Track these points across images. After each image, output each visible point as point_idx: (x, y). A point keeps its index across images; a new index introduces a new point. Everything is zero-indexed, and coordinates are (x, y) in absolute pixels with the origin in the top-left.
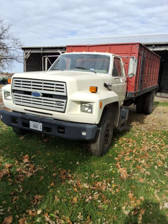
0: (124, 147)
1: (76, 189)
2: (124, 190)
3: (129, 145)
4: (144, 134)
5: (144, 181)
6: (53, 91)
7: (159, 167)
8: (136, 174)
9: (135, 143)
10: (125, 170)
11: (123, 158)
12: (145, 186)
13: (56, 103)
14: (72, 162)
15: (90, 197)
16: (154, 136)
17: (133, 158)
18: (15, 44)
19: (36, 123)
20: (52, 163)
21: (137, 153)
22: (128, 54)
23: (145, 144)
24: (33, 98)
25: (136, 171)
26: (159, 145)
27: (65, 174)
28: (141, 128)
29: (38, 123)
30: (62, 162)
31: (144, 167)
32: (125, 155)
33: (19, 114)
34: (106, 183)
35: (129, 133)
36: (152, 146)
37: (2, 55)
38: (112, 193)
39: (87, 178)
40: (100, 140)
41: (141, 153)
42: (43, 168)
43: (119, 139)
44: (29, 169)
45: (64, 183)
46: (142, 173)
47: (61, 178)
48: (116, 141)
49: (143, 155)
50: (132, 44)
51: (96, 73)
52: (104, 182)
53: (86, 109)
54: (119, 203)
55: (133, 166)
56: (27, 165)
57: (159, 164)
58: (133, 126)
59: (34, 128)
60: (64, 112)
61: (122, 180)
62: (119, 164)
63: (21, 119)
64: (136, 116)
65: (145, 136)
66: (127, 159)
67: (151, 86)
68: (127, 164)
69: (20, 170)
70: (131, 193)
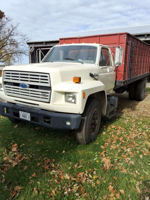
0: (112, 135)
1: (56, 181)
2: (105, 182)
3: (117, 132)
4: (133, 120)
5: (127, 172)
6: (39, 82)
7: (144, 156)
8: (120, 164)
9: (123, 131)
10: (108, 160)
11: (109, 147)
12: (128, 178)
13: (41, 94)
14: (58, 151)
15: (69, 190)
16: (143, 122)
17: (119, 146)
18: (23, 40)
19: (24, 113)
20: (38, 151)
21: (124, 141)
22: (117, 44)
23: (133, 131)
24: (21, 89)
25: (120, 160)
26: (147, 133)
27: (49, 163)
28: (132, 114)
29: (27, 113)
30: (48, 151)
31: (129, 156)
32: (112, 144)
33: (10, 105)
34: (87, 173)
35: (119, 120)
36: (140, 134)
37: (13, 50)
38: (92, 185)
39: (70, 168)
40: (85, 129)
41: (127, 141)
42: (29, 157)
43: (108, 127)
44: (15, 158)
45: (46, 173)
46: (126, 163)
47: (44, 169)
48: (105, 129)
49: (130, 143)
50: (120, 34)
51: (83, 64)
52: (86, 173)
53: (70, 99)
54: (97, 197)
55: (118, 155)
56: (15, 154)
57: (145, 153)
58: (124, 113)
59: (23, 118)
60: (49, 103)
61: (105, 171)
62: (104, 153)
63: (12, 109)
64: (129, 102)
65: (135, 123)
66: (113, 147)
67: (142, 74)
68: (113, 153)
69: (7, 159)
70: (112, 186)
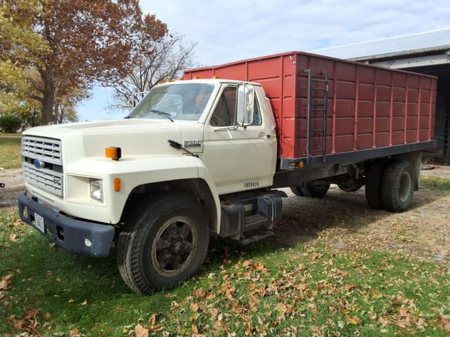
22: (279, 77)
29: (40, 217)
40: (132, 259)
50: (283, 56)
51: (172, 121)
59: (38, 227)
60: (62, 197)
